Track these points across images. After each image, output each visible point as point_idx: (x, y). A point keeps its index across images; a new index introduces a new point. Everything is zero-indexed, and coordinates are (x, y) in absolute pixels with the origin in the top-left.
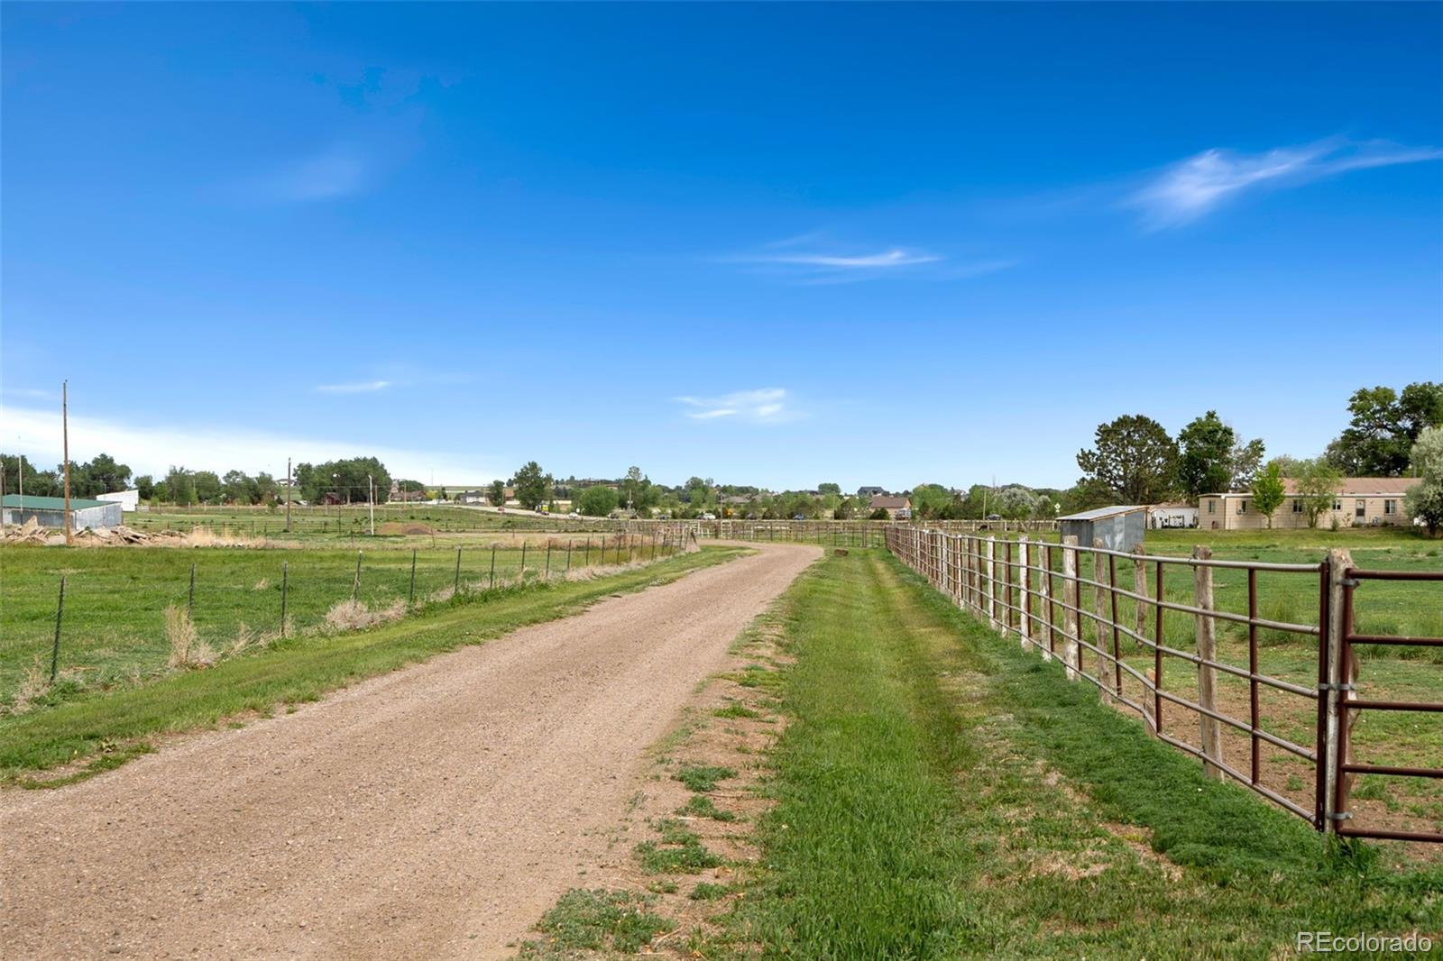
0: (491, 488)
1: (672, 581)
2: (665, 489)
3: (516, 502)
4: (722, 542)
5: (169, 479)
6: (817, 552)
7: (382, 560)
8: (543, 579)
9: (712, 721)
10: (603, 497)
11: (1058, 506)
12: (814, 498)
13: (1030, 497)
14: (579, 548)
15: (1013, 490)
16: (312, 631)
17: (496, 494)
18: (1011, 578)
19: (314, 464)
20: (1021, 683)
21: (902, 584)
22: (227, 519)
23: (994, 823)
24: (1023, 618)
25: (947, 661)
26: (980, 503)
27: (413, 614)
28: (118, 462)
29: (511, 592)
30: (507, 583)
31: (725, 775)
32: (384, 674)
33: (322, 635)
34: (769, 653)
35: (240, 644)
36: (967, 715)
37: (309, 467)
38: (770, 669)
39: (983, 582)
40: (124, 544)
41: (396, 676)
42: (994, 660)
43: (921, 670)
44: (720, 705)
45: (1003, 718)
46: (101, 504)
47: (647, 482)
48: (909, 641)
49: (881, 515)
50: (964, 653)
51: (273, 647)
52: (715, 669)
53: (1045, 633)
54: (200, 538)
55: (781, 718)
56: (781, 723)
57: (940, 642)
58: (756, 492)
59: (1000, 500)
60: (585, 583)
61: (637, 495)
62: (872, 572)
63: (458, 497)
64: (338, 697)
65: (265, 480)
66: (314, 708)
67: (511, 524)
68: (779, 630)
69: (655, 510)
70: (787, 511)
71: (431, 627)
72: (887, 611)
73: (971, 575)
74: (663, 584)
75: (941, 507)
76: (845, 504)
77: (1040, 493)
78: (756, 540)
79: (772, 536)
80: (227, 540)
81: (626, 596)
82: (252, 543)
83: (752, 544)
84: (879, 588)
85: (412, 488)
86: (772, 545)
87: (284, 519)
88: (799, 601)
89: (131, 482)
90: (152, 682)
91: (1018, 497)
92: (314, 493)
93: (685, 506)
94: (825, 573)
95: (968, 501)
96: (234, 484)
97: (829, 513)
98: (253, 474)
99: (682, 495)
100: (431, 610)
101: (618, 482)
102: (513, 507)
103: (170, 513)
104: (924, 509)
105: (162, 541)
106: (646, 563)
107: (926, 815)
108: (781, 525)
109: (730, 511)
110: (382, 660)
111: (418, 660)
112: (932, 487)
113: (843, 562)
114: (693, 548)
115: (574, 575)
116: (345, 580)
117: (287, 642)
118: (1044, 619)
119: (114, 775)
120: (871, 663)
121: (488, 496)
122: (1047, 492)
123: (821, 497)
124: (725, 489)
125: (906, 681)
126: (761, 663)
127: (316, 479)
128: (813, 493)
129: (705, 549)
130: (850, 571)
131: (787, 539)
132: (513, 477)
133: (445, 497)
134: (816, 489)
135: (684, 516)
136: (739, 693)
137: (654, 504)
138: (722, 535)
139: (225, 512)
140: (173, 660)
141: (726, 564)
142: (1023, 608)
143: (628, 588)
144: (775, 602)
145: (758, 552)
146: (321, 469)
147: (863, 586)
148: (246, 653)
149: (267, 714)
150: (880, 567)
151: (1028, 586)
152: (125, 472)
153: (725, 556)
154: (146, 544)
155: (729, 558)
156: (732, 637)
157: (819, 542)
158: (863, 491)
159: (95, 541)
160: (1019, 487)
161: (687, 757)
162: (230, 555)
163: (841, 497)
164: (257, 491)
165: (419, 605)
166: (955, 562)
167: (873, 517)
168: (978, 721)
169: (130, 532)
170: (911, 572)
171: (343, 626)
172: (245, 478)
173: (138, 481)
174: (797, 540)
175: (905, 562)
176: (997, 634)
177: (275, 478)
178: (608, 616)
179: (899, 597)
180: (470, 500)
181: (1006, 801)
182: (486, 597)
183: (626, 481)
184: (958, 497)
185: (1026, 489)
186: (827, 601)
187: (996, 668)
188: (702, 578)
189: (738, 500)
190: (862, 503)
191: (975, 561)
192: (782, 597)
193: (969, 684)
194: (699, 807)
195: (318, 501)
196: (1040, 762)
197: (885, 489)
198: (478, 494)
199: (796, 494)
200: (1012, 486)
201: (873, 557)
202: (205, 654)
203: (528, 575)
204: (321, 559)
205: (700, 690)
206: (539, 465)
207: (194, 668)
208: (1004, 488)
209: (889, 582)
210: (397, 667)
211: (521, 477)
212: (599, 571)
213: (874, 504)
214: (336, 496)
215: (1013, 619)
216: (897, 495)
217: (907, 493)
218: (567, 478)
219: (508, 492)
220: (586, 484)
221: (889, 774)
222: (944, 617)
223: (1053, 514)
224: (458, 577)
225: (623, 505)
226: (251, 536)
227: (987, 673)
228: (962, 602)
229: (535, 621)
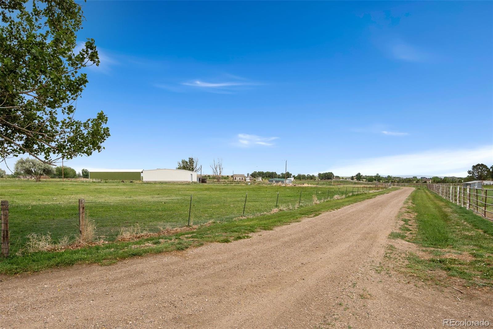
0: (351, 177)
1: (388, 193)
2: (383, 177)
3: (356, 180)
4: (395, 187)
5: (298, 176)
6: (414, 189)
7: (336, 189)
8: (365, 192)
9: (404, 213)
10: (371, 179)
11: (463, 181)
12: (412, 179)
13: (457, 179)
14: (369, 187)
15: (453, 178)
16: (332, 199)
17: (352, 178)
18: (456, 192)
19: (322, 173)
20: (458, 210)
21: (432, 194)
22: (308, 182)
23: (456, 228)
24: (458, 200)
25: (443, 206)
26: (446, 180)
27: (346, 197)
28: (290, 173)
29: (361, 194)
30: (360, 193)
31: (409, 220)
32: (348, 205)
33: (334, 200)
34: (411, 204)
35: (322, 201)
36: (448, 214)
37: (320, 174)
38: (411, 206)
39: (449, 194)
40: (294, 186)
41: (349, 206)
42: (452, 206)
43: (439, 208)
44: (405, 211)
45: (455, 215)
46: (288, 180)
47: (380, 176)
48: (435, 203)
49: (426, 182)
50: (446, 205)
51: (327, 201)
52: (402, 206)
53: (462, 202)
54: (306, 185)
55: (416, 213)
56: (416, 214)
57: (441, 204)
58: (400, 178)
59: (450, 180)
60: (372, 193)
61: (378, 178)
62: (425, 192)
63: (345, 179)
64: (343, 208)
65: (313, 176)
66: (340, 209)
67: (355, 183)
68: (411, 201)
69: (381, 181)
70: (407, 181)
71: (350, 199)
72: (430, 199)
73: (447, 193)
74: (387, 193)
75: (438, 181)
76: (418, 180)
77: (459, 178)
78: (402, 186)
79: (404, 186)
80: (310, 186)
81: (381, 195)
82: (314, 186)
83: (401, 187)
84: (427, 194)
85: (338, 177)
86: (405, 187)
87: (317, 182)
88: (413, 197)
89: (292, 176)
90: (312, 206)
91: (454, 179)
92: (321, 178)
93: (387, 180)
94: (416, 192)
95: (443, 180)
96: (308, 177)
97: (415, 182)
98: (311, 175)
99: (386, 178)
100: (349, 197)
101: (374, 176)
102: (355, 180)
103: (298, 181)
104: (434, 181)
105: (300, 186)
106: (382, 190)
107: (444, 227)
108: (406, 184)
109: (396, 181)
110: (347, 203)
111: (352, 204)
112: (436, 177)
113: (419, 190)
114: (390, 188)
115: (371, 192)
116: (332, 192)
117: (329, 201)
118: (462, 200)
119: (318, 217)
120: (429, 206)
121: (351, 179)
122: (460, 178)
123: (413, 179)
124: (394, 177)
125: (436, 209)
126: (410, 205)
127: (322, 176)
128: (412, 178)
129: (392, 188)
130: (421, 192)
131: (408, 186)
132: (355, 175)
133: (343, 179)
134: (412, 177)
135: (387, 182)
136: (408, 210)
137: (381, 180)
138: (395, 185)
139: (307, 181)
140: (314, 203)
141: (397, 190)
142: (458, 198)
143: (381, 194)
144: (408, 197)
145: (402, 189)
146: (322, 174)
147: (424, 194)
148: (323, 202)
149: (334, 210)
150: (427, 191)
151: (459, 194)
152: (291, 174)
153: (396, 189)
154: (297, 186)
155: (398, 189)
156: (403, 202)
157: (414, 187)
158: (422, 178)
159: (289, 185)
160: (454, 177)
161: (402, 218)
162: (311, 188)
163: (417, 179)
164: (312, 178)
165: (347, 196)
166: (443, 190)
167: (424, 182)
168: (450, 215)
169: (295, 184)
170: (433, 192)
171: (336, 199)
172: (310, 176)
173: (293, 176)
174: (409, 187)
175: (432, 190)
176: (452, 203)
177: (315, 176)
178: (379, 198)
179: (432, 196)
180: (347, 179)
181: (457, 226)
182: (357, 195)
183: (376, 176)
184: (441, 179)
185: (456, 177)
186: (418, 197)
187: (453, 208)
188: (393, 193)
189: (397, 179)
190: (421, 180)
191: (448, 190)
192: (410, 196)
193: (448, 210)
194: (407, 224)
195: (322, 179)
196: (463, 221)
197: (426, 177)
198: (349, 178)
199: (408, 178)
200: (453, 177)
201: (425, 190)
202: (318, 202)
203: (363, 192)
204: (326, 189)
205: (401, 209)
206: (360, 173)
207: (317, 204)
208: (451, 177)
209: (429, 194)
210: (349, 205)
211: (357, 175)
212: (375, 191)
213: (424, 181)
214: (325, 178)
215: (456, 200)
216: (429, 179)
217: (431, 178)
218: (365, 175)
219: (355, 178)
220: (369, 176)
221: (436, 221)
222: (441, 200)
223: (462, 182)
224: (353, 192)
225: (375, 180)
226: (314, 185)
227: (451, 208)
228: (444, 197)
229: (368, 199)
